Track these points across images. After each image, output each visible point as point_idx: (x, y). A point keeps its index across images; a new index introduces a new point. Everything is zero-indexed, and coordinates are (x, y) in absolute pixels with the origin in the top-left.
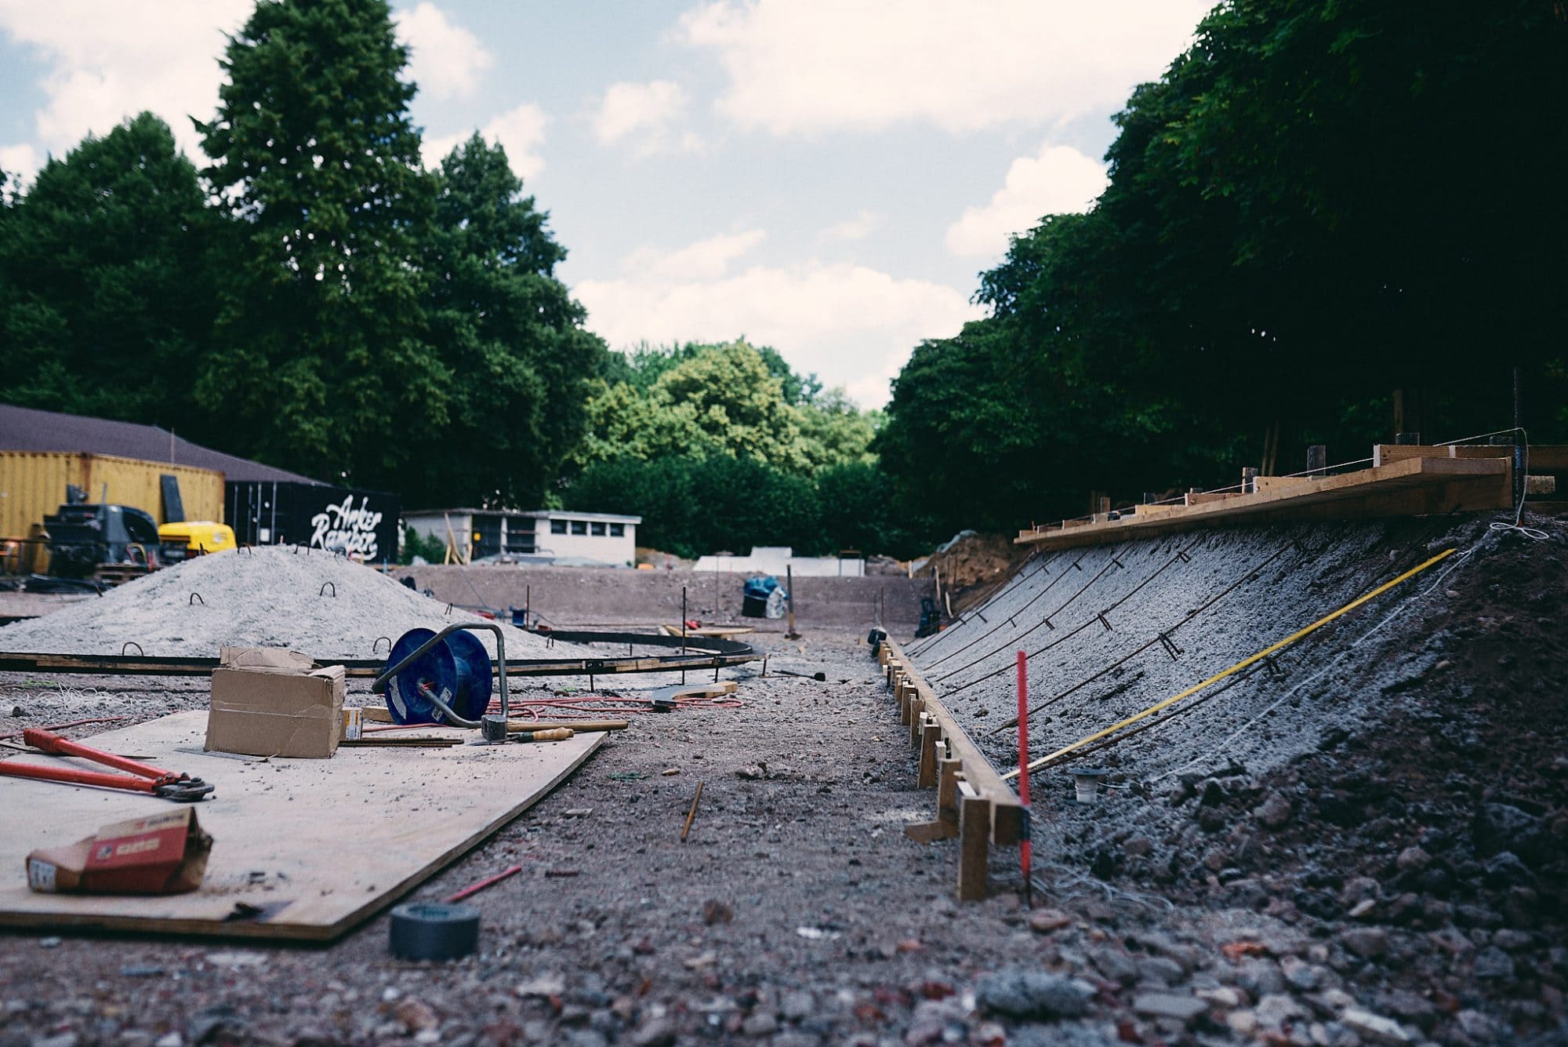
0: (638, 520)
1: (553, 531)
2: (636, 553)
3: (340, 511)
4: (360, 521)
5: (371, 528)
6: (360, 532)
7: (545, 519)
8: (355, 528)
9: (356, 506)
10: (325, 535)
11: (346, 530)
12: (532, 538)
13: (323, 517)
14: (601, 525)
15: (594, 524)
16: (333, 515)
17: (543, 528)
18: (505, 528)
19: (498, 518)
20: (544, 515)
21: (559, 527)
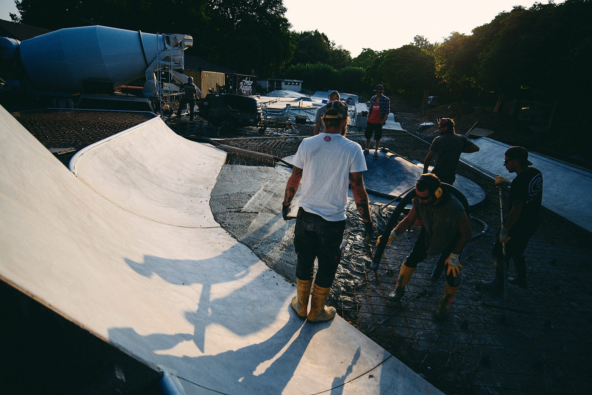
0: (302, 81)
2: (302, 89)
3: (245, 81)
4: (249, 83)
5: (251, 85)
6: (249, 86)
9: (248, 80)
10: (242, 87)
11: (246, 86)
12: (281, 86)
13: (242, 82)
14: (295, 83)
15: (293, 82)
16: (244, 82)
17: (283, 83)
18: (275, 84)
19: (274, 81)
20: (284, 80)
21: (286, 83)
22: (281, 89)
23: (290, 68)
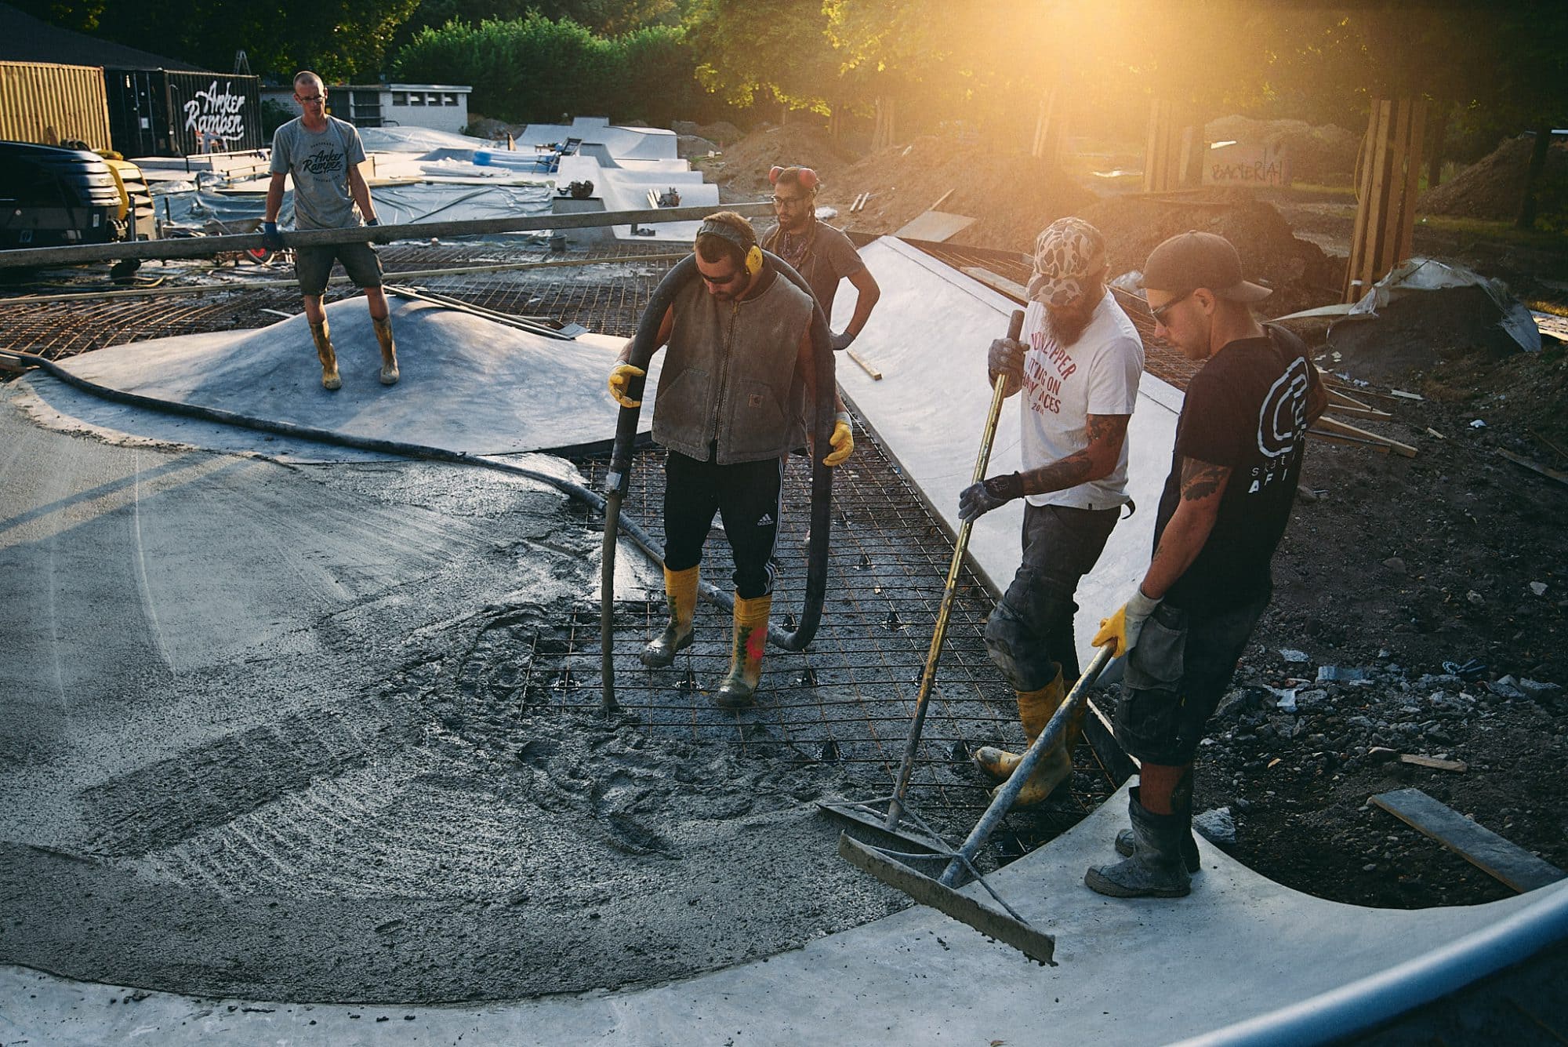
0: (469, 89)
1: (395, 103)
2: (469, 119)
3: (208, 96)
4: (227, 104)
5: (237, 110)
6: (228, 114)
7: (388, 91)
8: (223, 111)
9: (221, 91)
10: (197, 120)
11: (215, 114)
12: (377, 109)
13: (193, 102)
14: (437, 95)
15: (431, 94)
16: (202, 100)
17: (386, 101)
18: (352, 102)
19: (346, 92)
20: (387, 87)
21: (401, 99)
22: (377, 122)
23: (418, 42)
